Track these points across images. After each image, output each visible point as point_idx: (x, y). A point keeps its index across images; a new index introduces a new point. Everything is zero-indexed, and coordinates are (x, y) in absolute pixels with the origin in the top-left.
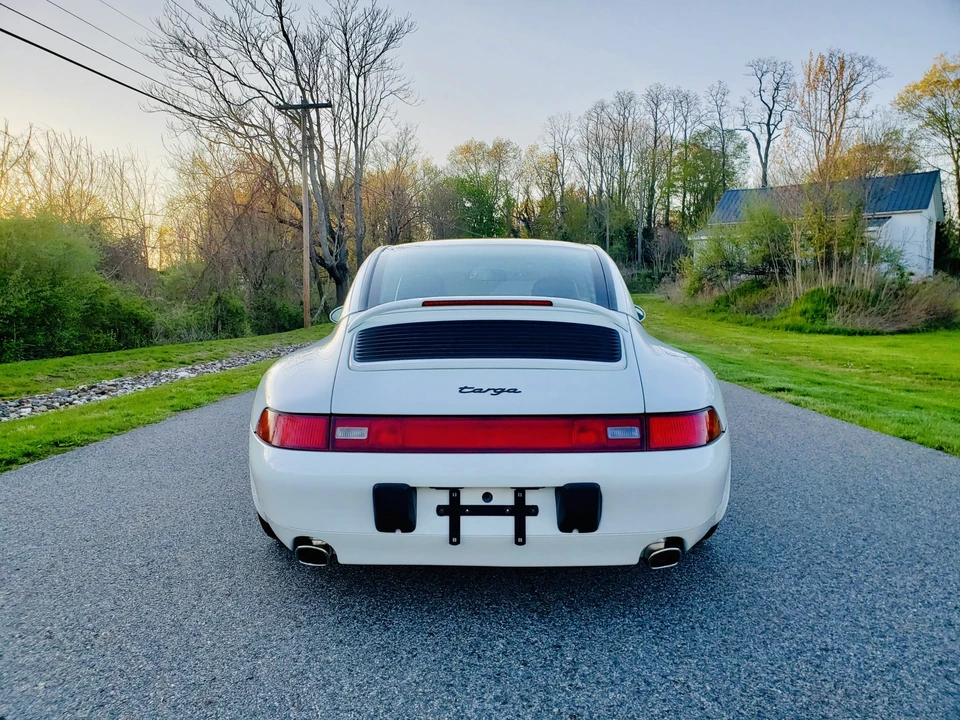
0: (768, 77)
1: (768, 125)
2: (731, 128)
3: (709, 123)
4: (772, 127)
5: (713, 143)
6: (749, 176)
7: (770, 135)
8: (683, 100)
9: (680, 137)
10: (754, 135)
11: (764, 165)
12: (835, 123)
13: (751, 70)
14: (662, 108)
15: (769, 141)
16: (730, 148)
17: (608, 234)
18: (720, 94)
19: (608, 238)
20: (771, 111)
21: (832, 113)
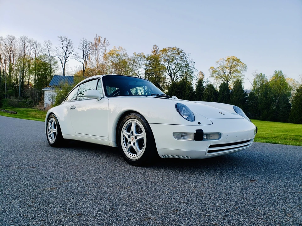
0: (64, 43)
1: (65, 57)
2: (53, 56)
3: (45, 53)
4: (66, 58)
5: (46, 60)
6: (58, 71)
7: (65, 60)
8: (35, 44)
9: (33, 56)
11: (64, 69)
12: (85, 59)
13: (59, 39)
14: (26, 45)
15: (65, 62)
16: (52, 63)
17: (6, 86)
18: (49, 45)
19: (6, 87)
20: (66, 53)
21: (85, 57)
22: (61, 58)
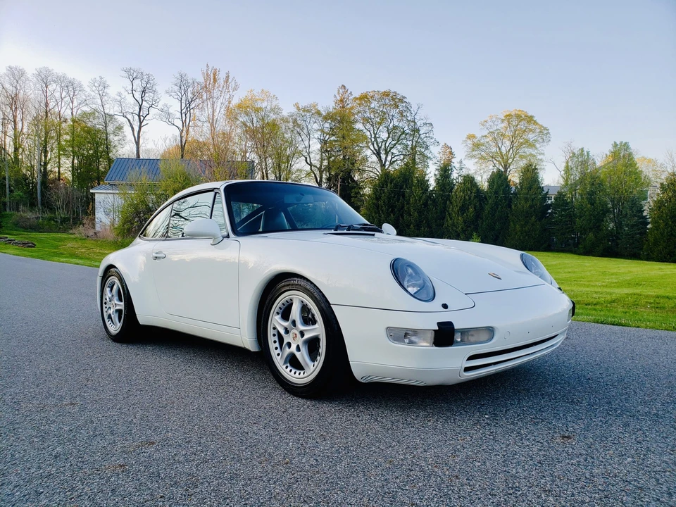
0: (137, 82)
1: (139, 116)
2: (111, 113)
3: (94, 106)
4: (142, 118)
5: (97, 123)
6: (124, 149)
7: (141, 123)
8: (70, 86)
9: (67, 113)
10: (129, 121)
11: (138, 143)
12: (185, 121)
13: (125, 74)
14: (50, 88)
15: (140, 127)
16: (110, 128)
17: (7, 182)
18: (102, 86)
19: (7, 186)
20: (141, 106)
21: (184, 115)
22: (130, 117)
